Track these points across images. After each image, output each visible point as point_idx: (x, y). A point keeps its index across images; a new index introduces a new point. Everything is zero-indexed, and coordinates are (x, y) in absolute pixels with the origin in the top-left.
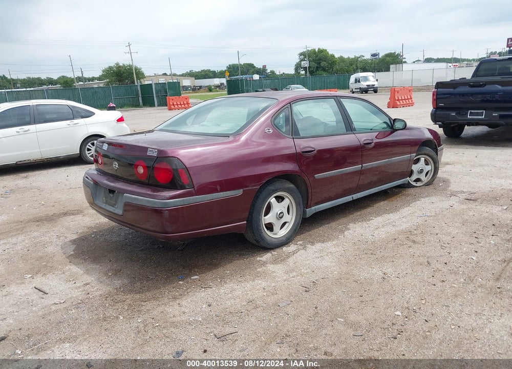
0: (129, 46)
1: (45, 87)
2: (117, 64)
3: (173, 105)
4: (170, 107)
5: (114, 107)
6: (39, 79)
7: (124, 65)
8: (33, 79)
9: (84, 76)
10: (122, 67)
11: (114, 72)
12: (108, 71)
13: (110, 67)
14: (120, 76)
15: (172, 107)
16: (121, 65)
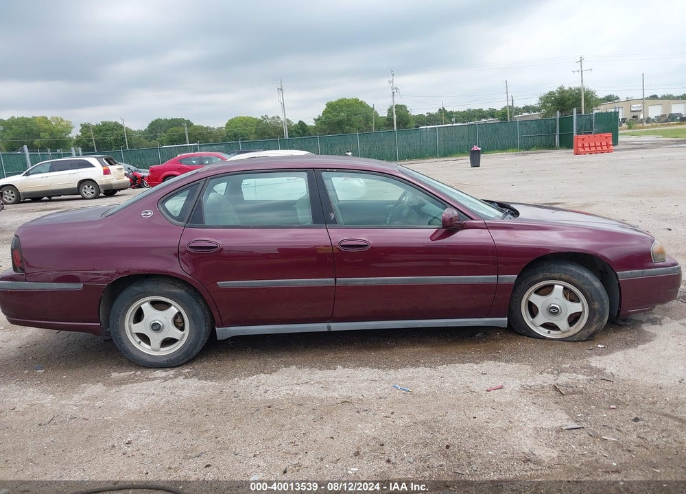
0: (581, 61)
1: (484, 120)
2: (561, 88)
3: (583, 147)
4: (578, 150)
5: (478, 151)
6: (480, 111)
7: (570, 89)
8: (474, 111)
9: (514, 105)
10: (567, 91)
11: (555, 99)
12: (547, 98)
13: (551, 94)
14: (563, 104)
15: (581, 150)
16: (566, 88)
